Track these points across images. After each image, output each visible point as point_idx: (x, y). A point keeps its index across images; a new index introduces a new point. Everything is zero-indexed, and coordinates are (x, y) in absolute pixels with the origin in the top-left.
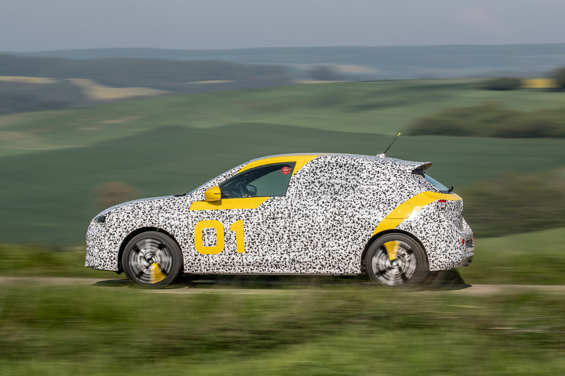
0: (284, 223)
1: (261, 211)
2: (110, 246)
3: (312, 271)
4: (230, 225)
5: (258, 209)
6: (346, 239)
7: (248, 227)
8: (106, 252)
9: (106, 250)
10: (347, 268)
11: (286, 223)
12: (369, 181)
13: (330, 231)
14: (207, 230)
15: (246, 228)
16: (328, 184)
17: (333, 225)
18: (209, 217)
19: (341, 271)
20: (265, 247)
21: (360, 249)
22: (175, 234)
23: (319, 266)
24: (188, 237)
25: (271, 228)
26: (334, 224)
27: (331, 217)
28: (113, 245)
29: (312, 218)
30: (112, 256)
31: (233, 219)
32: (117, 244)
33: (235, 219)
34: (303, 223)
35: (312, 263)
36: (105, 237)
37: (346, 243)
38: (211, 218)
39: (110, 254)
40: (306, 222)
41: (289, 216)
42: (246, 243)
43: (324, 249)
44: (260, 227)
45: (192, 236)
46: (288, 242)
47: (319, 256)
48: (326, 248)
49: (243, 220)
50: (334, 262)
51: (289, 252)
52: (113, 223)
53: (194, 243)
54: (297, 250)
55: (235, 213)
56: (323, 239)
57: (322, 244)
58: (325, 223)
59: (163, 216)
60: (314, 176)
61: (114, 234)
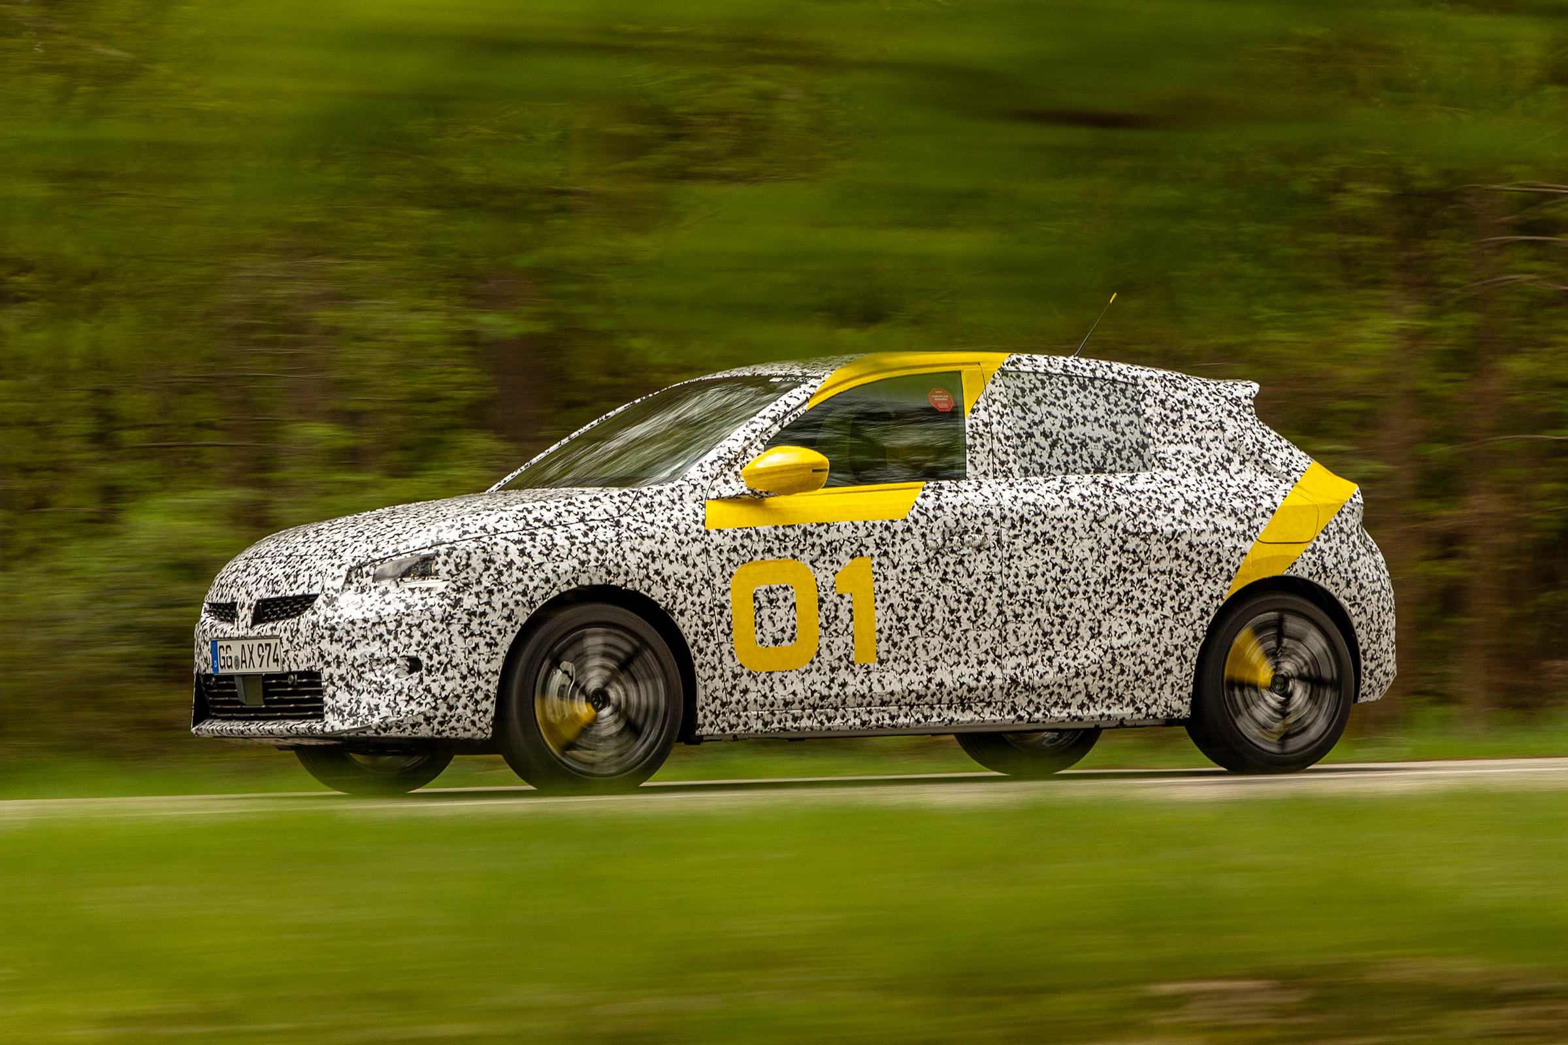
0: (987, 563)
1: (918, 526)
2: (470, 653)
3: (1062, 715)
4: (834, 574)
5: (911, 519)
6: (1157, 608)
7: (886, 578)
8: (458, 676)
9: (455, 667)
10: (1156, 700)
11: (992, 563)
12: (1171, 430)
13: (1113, 585)
14: (766, 591)
15: (881, 583)
16: (1071, 441)
17: (1119, 567)
18: (770, 550)
19: (1139, 710)
20: (935, 641)
21: (1195, 639)
22: (678, 607)
23: (1082, 697)
24: (712, 616)
25: (951, 581)
26: (1125, 565)
27: (1113, 541)
28: (483, 649)
29: (1061, 547)
30: (478, 688)
31: (842, 554)
32: (496, 645)
33: (847, 554)
34: (1040, 563)
35: (1063, 691)
36: (448, 625)
37: (1156, 622)
38: (776, 552)
39: (470, 680)
40: (1047, 558)
41: (999, 541)
42: (880, 631)
43: (1098, 643)
44: (921, 579)
45: (726, 612)
46: (998, 623)
47: (1086, 664)
48: (1103, 640)
49: (872, 555)
50: (1124, 682)
51: (999, 657)
52: (473, 577)
53: (732, 636)
54: (1023, 648)
55: (847, 533)
56: (1094, 613)
57: (1091, 629)
58: (1098, 560)
59: (634, 549)
60: (1023, 415)
61: (484, 614)
